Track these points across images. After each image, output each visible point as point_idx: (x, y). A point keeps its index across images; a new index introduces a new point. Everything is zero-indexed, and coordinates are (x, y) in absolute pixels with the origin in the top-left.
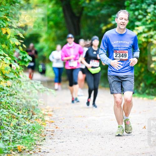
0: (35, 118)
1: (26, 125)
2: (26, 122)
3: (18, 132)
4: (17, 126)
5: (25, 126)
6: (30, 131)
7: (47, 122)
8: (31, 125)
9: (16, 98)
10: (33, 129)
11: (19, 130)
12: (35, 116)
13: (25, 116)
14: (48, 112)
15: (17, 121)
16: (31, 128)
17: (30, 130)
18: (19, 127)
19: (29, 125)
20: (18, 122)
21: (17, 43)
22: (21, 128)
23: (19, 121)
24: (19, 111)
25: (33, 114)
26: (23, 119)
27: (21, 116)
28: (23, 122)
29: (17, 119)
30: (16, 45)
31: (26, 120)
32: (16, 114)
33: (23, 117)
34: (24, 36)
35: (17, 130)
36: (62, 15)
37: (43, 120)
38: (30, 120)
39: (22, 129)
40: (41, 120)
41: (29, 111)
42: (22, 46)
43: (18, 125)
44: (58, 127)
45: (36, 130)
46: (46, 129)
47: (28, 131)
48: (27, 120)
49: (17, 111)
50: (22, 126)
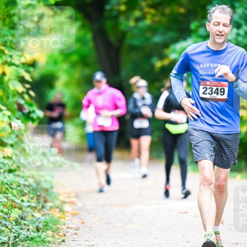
0: (48, 207)
1: (34, 219)
2: (34, 214)
3: (22, 229)
4: (20, 221)
5: (32, 220)
6: (40, 228)
7: (67, 214)
8: (43, 218)
9: (18, 176)
10: (46, 226)
11: (24, 227)
12: (49, 204)
13: (33, 205)
14: (69, 197)
15: (20, 212)
16: (43, 224)
17: (41, 226)
18: (23, 222)
19: (39, 219)
20: (22, 214)
21: (20, 88)
22: (26, 222)
23: (23, 212)
24: (23, 196)
25: (45, 202)
26: (29, 209)
27: (26, 204)
28: (30, 214)
29: (20, 209)
30: (18, 92)
31: (34, 211)
32: (19, 201)
33: (29, 206)
34: (31, 78)
35: (21, 226)
36: (91, 44)
37: (61, 211)
38: (40, 210)
39: (28, 226)
40: (57, 210)
41: (39, 196)
42: (28, 93)
43: (22, 219)
44: (85, 221)
45: (50, 227)
46: (67, 225)
47: (37, 229)
48: (36, 211)
49: (21, 196)
50: (28, 219)
